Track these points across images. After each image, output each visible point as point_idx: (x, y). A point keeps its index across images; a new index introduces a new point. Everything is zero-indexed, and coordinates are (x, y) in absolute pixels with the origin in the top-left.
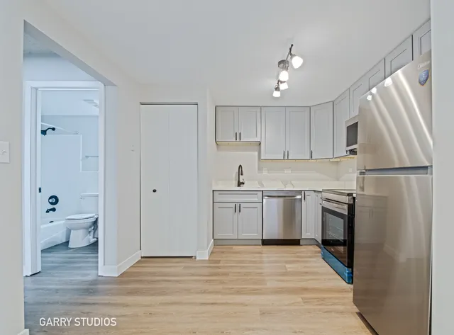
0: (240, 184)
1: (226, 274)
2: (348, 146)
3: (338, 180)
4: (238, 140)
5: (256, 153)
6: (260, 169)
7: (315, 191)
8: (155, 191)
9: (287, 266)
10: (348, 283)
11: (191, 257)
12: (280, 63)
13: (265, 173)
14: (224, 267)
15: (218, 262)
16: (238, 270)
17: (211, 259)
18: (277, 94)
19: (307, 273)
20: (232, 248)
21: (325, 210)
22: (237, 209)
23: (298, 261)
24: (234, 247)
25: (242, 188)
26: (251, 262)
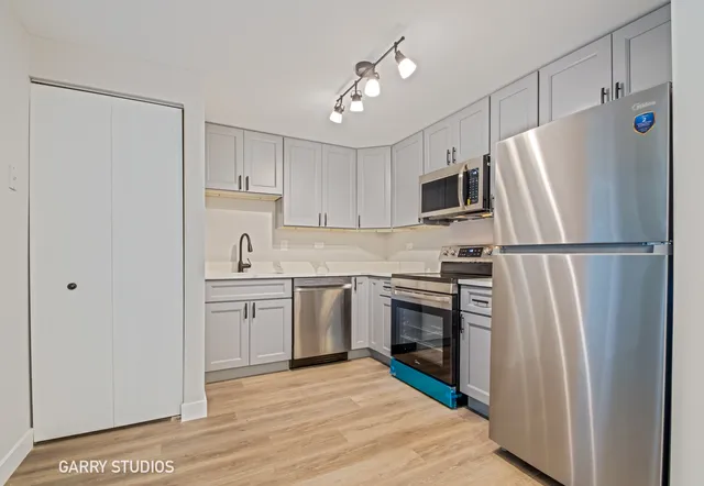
0: (241, 268)
1: (264, 440)
2: (423, 211)
3: (386, 259)
4: (243, 188)
5: (270, 215)
6: (276, 243)
7: (369, 276)
8: (72, 287)
9: (355, 398)
10: (452, 408)
11: (167, 419)
12: (360, 65)
13: (284, 249)
14: (250, 425)
15: (231, 417)
16: (281, 426)
17: (213, 414)
18: (336, 117)
19: (389, 405)
20: (241, 385)
21: (397, 305)
22: (249, 311)
23: (364, 387)
24: (243, 381)
25: (247, 274)
26: (294, 404)
